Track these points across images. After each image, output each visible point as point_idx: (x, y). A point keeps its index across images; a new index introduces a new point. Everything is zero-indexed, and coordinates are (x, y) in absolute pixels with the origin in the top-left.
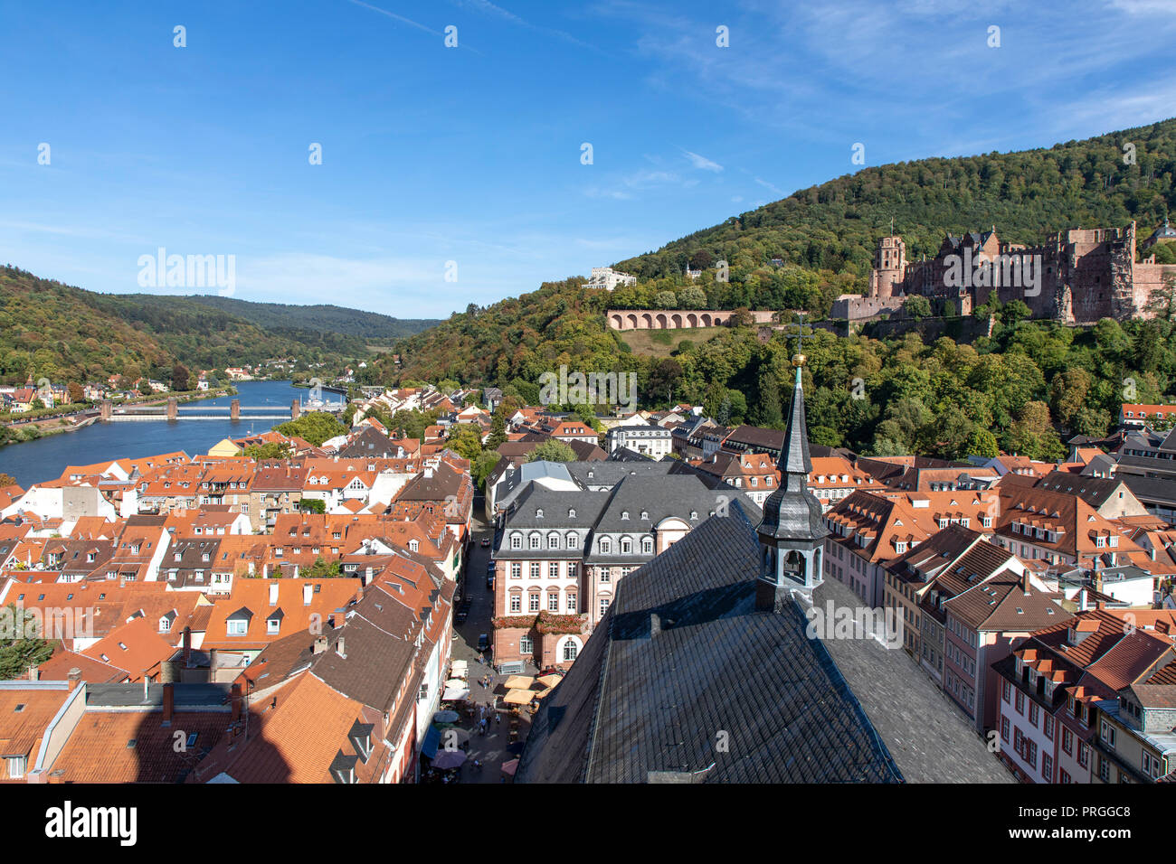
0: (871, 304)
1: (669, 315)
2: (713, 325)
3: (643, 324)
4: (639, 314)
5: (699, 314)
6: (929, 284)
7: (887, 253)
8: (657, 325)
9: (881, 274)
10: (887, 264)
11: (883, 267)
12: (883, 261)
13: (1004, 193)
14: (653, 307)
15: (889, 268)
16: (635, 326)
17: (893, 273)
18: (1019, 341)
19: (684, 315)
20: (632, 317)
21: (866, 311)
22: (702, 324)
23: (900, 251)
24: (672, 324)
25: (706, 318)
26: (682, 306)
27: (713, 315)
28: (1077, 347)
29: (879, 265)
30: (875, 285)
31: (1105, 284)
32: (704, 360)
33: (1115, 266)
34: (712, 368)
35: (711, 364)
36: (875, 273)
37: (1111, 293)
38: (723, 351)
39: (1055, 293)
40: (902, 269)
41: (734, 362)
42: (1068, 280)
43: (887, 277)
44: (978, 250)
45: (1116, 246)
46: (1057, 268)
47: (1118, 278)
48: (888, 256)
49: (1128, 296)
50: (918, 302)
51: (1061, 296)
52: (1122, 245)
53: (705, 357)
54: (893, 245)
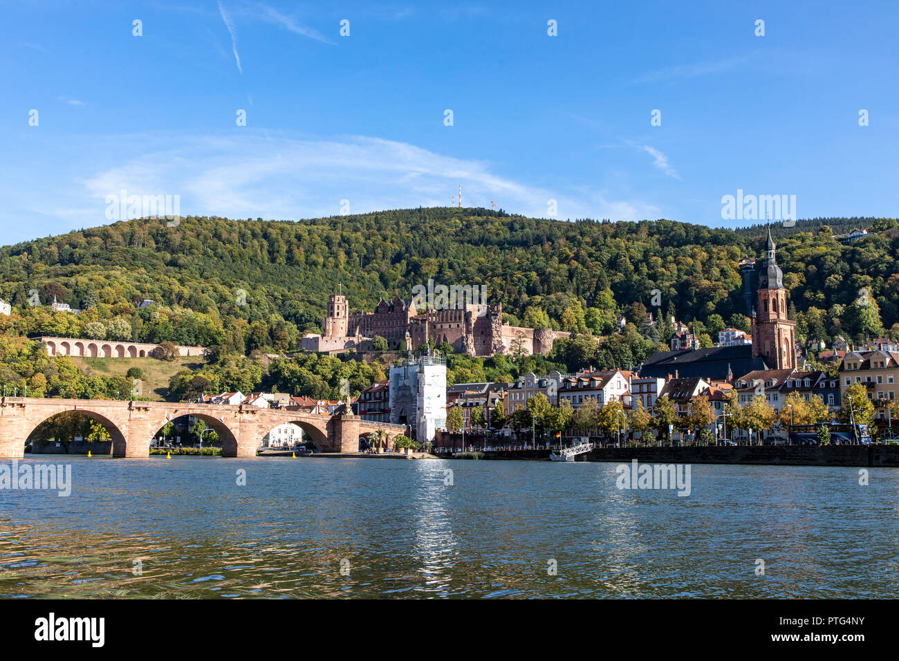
0: (336, 342)
1: (100, 344)
2: (138, 356)
3: (75, 351)
4: (72, 342)
5: (126, 345)
6: (368, 330)
7: (338, 306)
8: (88, 353)
9: (335, 321)
10: (338, 314)
11: (336, 316)
12: (336, 312)
13: (290, 260)
14: (84, 335)
16: (68, 352)
17: (342, 321)
18: (457, 364)
19: (113, 345)
20: (65, 344)
21: (332, 346)
22: (128, 354)
23: (346, 306)
24: (101, 353)
25: (132, 349)
26: (110, 336)
27: (139, 347)
28: (487, 368)
29: (332, 315)
30: (331, 329)
31: (486, 336)
32: (227, 378)
33: (494, 325)
34: (239, 383)
35: (236, 380)
36: (331, 320)
37: (491, 340)
38: (242, 370)
39: (463, 338)
40: (347, 319)
41: (253, 379)
42: (468, 332)
43: (340, 324)
44: (407, 309)
45: (494, 315)
46: (463, 325)
47: (495, 332)
48: (338, 309)
49: (500, 342)
50: (382, 341)
51: (467, 341)
52: (497, 315)
53: (228, 375)
54: (341, 301)
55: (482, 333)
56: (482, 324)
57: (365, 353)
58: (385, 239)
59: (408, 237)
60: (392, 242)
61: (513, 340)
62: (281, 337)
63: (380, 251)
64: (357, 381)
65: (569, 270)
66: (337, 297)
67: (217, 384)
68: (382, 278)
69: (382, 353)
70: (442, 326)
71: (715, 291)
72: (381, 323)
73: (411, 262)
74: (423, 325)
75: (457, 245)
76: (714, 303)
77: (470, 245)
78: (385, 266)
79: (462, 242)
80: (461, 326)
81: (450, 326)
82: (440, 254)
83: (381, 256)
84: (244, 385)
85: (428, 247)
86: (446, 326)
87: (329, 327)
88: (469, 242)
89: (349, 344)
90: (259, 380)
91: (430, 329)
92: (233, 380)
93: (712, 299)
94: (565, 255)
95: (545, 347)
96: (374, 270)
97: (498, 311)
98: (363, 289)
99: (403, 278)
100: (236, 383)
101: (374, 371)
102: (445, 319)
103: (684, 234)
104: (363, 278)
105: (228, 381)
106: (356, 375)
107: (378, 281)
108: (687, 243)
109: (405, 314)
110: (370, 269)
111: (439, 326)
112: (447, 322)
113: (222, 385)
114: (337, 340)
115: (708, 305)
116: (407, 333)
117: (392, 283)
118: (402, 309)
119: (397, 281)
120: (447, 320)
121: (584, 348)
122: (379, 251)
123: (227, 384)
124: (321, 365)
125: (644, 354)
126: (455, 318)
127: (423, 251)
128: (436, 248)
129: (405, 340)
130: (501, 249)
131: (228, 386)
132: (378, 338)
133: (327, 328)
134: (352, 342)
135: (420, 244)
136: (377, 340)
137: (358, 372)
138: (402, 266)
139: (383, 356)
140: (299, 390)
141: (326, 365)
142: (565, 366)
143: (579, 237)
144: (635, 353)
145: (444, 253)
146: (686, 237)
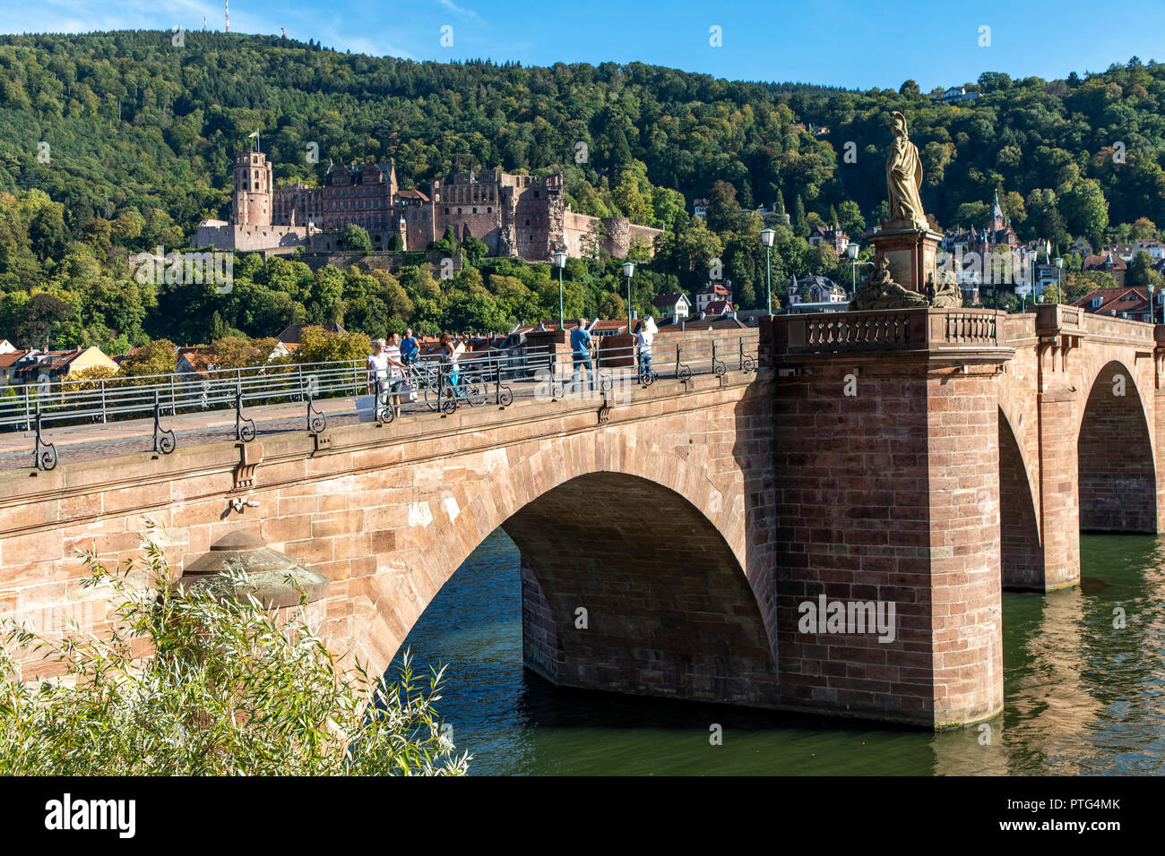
0: (265, 234)
6: (310, 216)
7: (257, 173)
9: (252, 197)
10: (257, 186)
11: (253, 190)
12: (253, 181)
15: (260, 192)
17: (264, 198)
23: (268, 172)
29: (246, 186)
30: (246, 211)
31: (535, 228)
32: (94, 296)
33: (552, 210)
34: (121, 307)
35: (115, 302)
36: (246, 197)
37: (547, 235)
38: (122, 282)
39: (499, 232)
40: (271, 195)
41: (145, 300)
42: (506, 220)
43: (259, 202)
44: (388, 182)
45: (552, 193)
46: (496, 209)
47: (553, 222)
48: (257, 177)
49: (560, 239)
50: (360, 233)
51: (508, 236)
52: (557, 193)
53: (96, 292)
54: (260, 163)
55: (528, 223)
56: (527, 207)
57: (331, 255)
58: (153, 74)
59: (191, 73)
60: (166, 79)
61: (583, 236)
62: (97, 228)
63: (151, 93)
64: (362, 302)
65: (533, 132)
66: (253, 155)
67: (80, 309)
68: (168, 136)
69: (365, 255)
70: (460, 210)
71: (811, 167)
72: (338, 203)
73: (210, 114)
74: (427, 207)
75: (276, 90)
76: (817, 186)
77: (299, 91)
78: (165, 118)
79: (284, 86)
80: (495, 210)
81: (475, 210)
82: (257, 103)
83: (154, 101)
84: (132, 309)
85: (232, 90)
86: (468, 210)
87: (243, 208)
88: (296, 86)
89: (289, 240)
90: (154, 302)
91: (439, 214)
92: (108, 300)
93: (811, 179)
94: (510, 109)
95: (619, 247)
96: (149, 124)
97: (559, 186)
98: (144, 155)
99: (204, 140)
100: (115, 306)
101: (383, 284)
102: (465, 197)
103: (685, 85)
104: (138, 136)
105: (98, 302)
106: (355, 292)
107: (162, 142)
108: (688, 99)
109: (385, 186)
110: (144, 121)
111: (454, 210)
112: (469, 203)
113: (87, 309)
114: (268, 230)
115: (809, 189)
116: (403, 221)
117: (184, 147)
118: (377, 180)
119: (195, 143)
120: (469, 199)
121: (706, 250)
122: (149, 93)
123: (98, 308)
124: (279, 273)
125: (800, 261)
126: (484, 196)
127: (225, 97)
128: (247, 91)
129: (399, 231)
130: (360, 99)
131: (101, 312)
132: (355, 228)
133: (240, 210)
134: (294, 235)
135: (216, 85)
136: (354, 232)
137: (357, 286)
138: (196, 121)
139: (367, 260)
140: (251, 319)
141: (289, 274)
142: (676, 278)
143: (508, 83)
144: (786, 258)
145: (261, 101)
146: (688, 88)
